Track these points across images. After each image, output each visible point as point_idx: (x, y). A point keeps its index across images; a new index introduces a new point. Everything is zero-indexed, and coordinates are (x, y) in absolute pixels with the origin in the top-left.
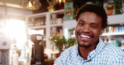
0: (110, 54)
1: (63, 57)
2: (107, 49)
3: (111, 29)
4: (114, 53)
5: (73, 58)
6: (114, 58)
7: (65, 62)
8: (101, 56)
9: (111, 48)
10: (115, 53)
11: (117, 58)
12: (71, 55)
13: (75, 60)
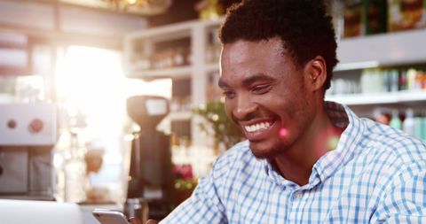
0: (384, 163)
1: (222, 175)
2: (377, 145)
3: (416, 78)
4: (399, 159)
5: (257, 178)
6: (396, 177)
7: (227, 191)
8: (354, 170)
9: (392, 142)
10: (403, 156)
11: (407, 176)
12: (249, 170)
13: (263, 188)
